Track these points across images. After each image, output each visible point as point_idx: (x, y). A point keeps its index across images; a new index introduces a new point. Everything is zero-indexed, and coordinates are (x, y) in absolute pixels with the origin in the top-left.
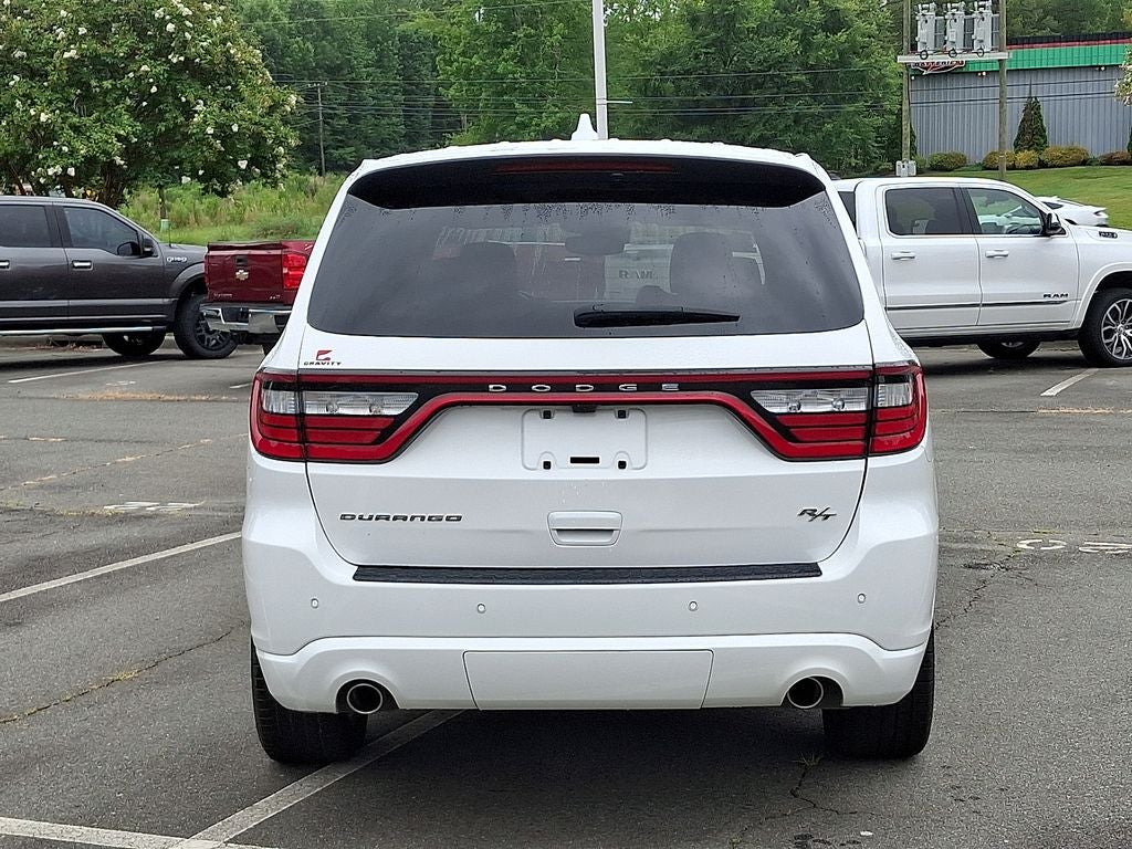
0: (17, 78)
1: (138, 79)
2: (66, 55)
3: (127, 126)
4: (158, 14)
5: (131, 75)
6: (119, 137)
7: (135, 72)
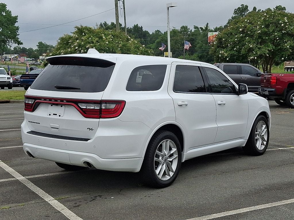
0: (248, 38)
1: (274, 36)
2: (258, 32)
3: (271, 47)
4: (280, 22)
5: (273, 35)
6: (268, 50)
7: (274, 35)
